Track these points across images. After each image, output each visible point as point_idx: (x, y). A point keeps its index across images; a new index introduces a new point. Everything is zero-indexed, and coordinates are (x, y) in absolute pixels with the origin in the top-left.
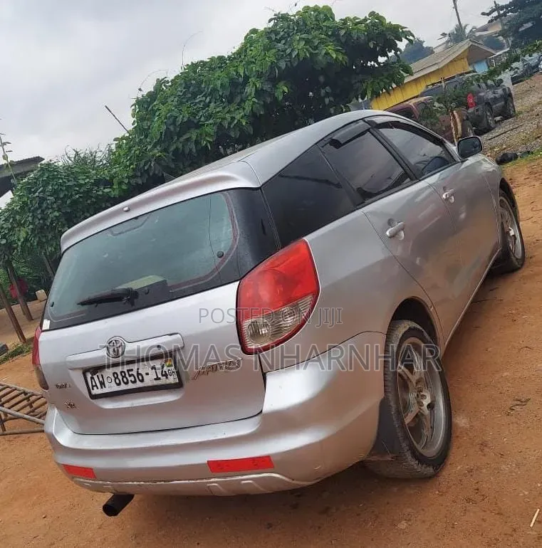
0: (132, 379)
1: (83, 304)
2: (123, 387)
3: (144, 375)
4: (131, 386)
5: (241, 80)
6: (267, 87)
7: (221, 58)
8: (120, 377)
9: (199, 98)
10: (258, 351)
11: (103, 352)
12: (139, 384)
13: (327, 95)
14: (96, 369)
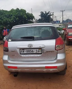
0: (31, 52)
1: (21, 38)
2: (28, 53)
3: (34, 51)
4: (30, 53)
5: (11, 15)
6: (15, 17)
7: (7, 11)
8: (28, 51)
9: (2, 15)
10: (57, 50)
11: (27, 46)
12: (32, 53)
13: (23, 22)
14: (23, 49)
